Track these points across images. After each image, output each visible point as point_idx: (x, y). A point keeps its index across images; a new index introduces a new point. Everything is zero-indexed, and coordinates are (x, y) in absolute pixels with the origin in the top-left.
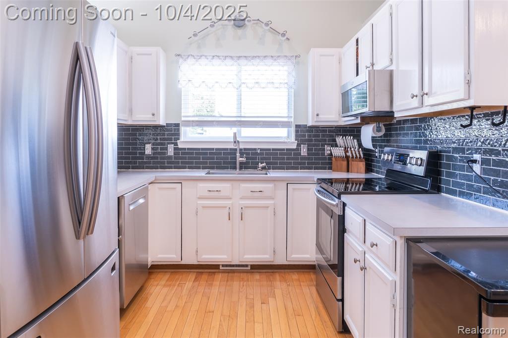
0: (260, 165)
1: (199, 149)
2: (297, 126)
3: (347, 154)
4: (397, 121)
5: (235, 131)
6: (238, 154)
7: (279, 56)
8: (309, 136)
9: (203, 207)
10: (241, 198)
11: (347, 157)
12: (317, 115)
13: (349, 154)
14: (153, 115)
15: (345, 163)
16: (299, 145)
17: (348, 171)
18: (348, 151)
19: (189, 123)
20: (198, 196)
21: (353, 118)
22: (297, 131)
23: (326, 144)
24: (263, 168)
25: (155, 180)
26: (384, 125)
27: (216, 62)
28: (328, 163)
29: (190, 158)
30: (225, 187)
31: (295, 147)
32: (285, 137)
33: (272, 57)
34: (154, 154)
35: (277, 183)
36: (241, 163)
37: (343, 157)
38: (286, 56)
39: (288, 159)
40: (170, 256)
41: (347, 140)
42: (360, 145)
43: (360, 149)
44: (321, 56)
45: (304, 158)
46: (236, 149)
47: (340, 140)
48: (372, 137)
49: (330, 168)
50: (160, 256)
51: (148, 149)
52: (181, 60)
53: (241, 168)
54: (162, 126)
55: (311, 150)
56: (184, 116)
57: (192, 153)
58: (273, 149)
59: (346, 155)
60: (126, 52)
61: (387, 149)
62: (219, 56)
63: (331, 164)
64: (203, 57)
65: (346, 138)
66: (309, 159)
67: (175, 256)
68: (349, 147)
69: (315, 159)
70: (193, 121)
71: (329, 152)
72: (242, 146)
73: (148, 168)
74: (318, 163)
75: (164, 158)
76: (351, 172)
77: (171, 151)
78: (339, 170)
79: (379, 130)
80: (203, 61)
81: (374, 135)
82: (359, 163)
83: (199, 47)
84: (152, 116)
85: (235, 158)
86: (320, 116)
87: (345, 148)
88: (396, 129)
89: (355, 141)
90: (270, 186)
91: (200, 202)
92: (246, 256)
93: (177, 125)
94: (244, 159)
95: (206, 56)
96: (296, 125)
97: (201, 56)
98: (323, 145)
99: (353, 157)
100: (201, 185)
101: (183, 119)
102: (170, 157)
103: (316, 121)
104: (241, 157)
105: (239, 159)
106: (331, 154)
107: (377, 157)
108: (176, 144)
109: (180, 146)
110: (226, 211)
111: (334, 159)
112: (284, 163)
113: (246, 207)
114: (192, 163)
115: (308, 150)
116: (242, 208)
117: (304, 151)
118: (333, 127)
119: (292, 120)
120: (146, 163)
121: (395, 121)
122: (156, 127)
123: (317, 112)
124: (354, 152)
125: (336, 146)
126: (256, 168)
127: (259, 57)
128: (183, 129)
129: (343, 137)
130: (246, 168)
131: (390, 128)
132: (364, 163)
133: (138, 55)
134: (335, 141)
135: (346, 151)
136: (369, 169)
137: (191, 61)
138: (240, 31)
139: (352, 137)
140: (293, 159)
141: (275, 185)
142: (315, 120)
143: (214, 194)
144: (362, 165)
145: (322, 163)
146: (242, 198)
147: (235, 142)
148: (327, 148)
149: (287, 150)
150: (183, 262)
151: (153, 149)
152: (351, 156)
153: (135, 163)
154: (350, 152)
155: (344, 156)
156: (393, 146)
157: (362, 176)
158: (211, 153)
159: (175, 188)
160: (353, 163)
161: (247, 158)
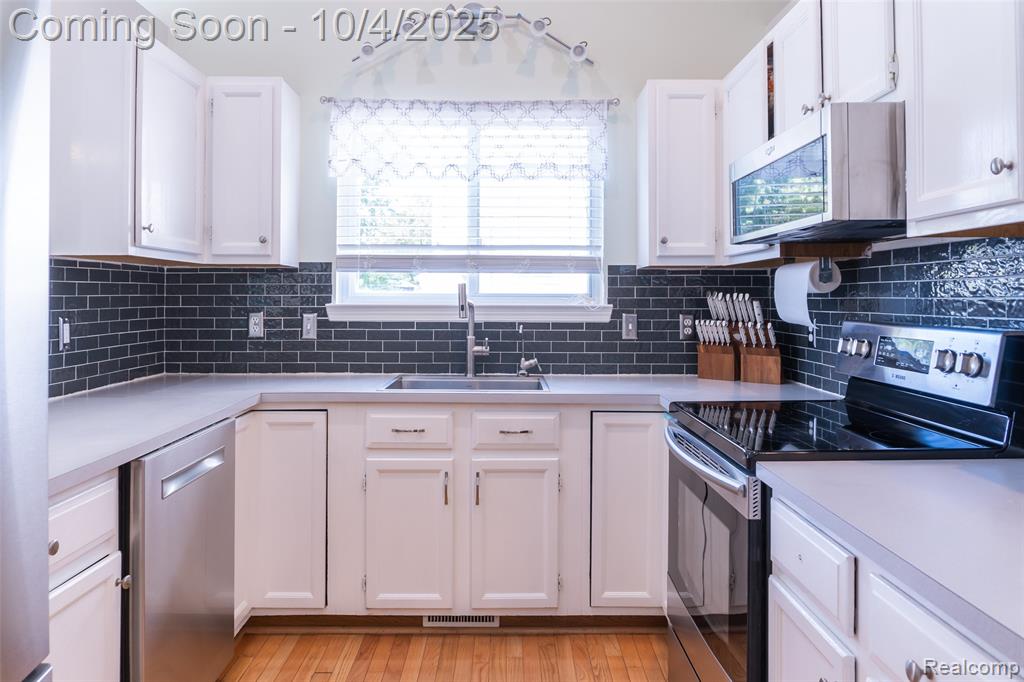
0: (525, 363)
1: (377, 324)
2: (612, 270)
3: (736, 336)
4: (874, 254)
5: (462, 282)
6: (471, 337)
7: (568, 103)
8: (642, 292)
9: (381, 472)
10: (475, 449)
11: (735, 344)
12: (664, 241)
13: (741, 336)
14: (263, 241)
15: (729, 359)
16: (616, 314)
17: (737, 377)
18: (736, 330)
19: (352, 263)
20: (367, 446)
21: (761, 246)
22: (612, 282)
23: (681, 312)
24: (532, 370)
25: (261, 402)
26: (840, 265)
27: (419, 115)
28: (688, 359)
29: (354, 346)
30: (435, 422)
31: (606, 318)
32: (583, 296)
33: (552, 103)
34: (269, 335)
35: (564, 410)
36: (478, 358)
37: (725, 343)
38: (585, 102)
39: (590, 347)
40: (299, 597)
41: (736, 303)
42: (770, 312)
43: (769, 325)
44: (672, 97)
45: (628, 346)
46: (466, 325)
47: (716, 302)
48: (809, 295)
49: (693, 370)
50: (271, 595)
51: (256, 326)
52: (334, 112)
53: (477, 370)
54: (289, 270)
55: (647, 325)
56: (342, 246)
57: (361, 335)
58: (555, 325)
59: (732, 338)
60: (197, 88)
61: (848, 326)
62: (424, 103)
63: (695, 358)
64: (387, 104)
65: (732, 296)
66: (641, 347)
67: (308, 595)
68: (740, 319)
69: (657, 348)
70: (363, 258)
71: (689, 331)
72: (480, 318)
73: (254, 369)
74: (663, 359)
75: (295, 346)
76: (746, 381)
77: (310, 326)
78: (716, 375)
79: (825, 276)
80: (388, 114)
81: (815, 291)
82: (765, 357)
83: (379, 81)
84: (258, 244)
85: (464, 346)
86: (669, 244)
87: (730, 321)
88: (873, 275)
89: (756, 304)
90: (550, 417)
91: (373, 458)
92: (488, 596)
93: (327, 267)
94: (484, 349)
95: (394, 102)
96: (610, 268)
97: (383, 102)
98: (674, 315)
99: (749, 344)
100: (377, 415)
101: (340, 252)
102: (309, 344)
103: (660, 257)
104: (477, 344)
105: (474, 349)
106: (695, 336)
107: (811, 344)
108: (323, 312)
109: (332, 317)
110: (438, 482)
111: (701, 348)
112: (583, 358)
113: (487, 472)
114: (361, 358)
115: (639, 325)
116: (478, 474)
117: (629, 329)
118: (698, 272)
119: (600, 254)
120: (250, 357)
121: (869, 253)
122: (275, 271)
123: (664, 235)
124: (752, 333)
125: (707, 316)
126: (513, 369)
127: (520, 103)
128: (339, 277)
129: (724, 296)
130: (490, 369)
131: (852, 273)
132: (779, 359)
133: (228, 95)
134: (705, 303)
135: (733, 327)
136: (789, 374)
137: (358, 113)
138: (475, 45)
139: (747, 296)
140: (602, 347)
141: (560, 415)
142: (658, 254)
143: (409, 439)
144: (773, 364)
145: (673, 359)
146: (480, 449)
147: (462, 308)
148: (685, 321)
149: (589, 325)
150: (329, 611)
151: (266, 324)
152: (744, 341)
153: (225, 357)
154: (742, 332)
155: (728, 341)
156: (864, 319)
157: (774, 393)
158: (405, 335)
159: (310, 424)
160: (748, 356)
161: (492, 346)
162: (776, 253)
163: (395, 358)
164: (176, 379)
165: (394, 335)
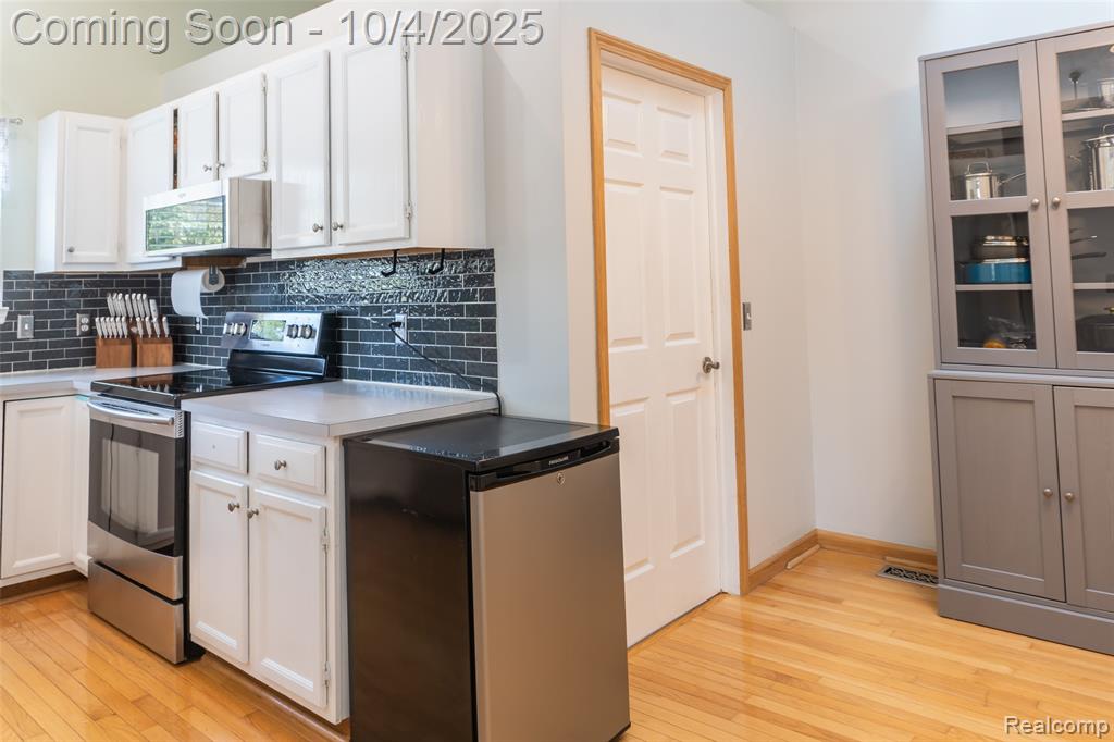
2: (10, 274)
3: (134, 330)
4: (248, 265)
8: (39, 295)
11: (133, 337)
12: (71, 251)
13: (139, 329)
15: (126, 349)
16: (12, 316)
17: (134, 364)
18: (134, 323)
22: (8, 286)
23: (78, 312)
26: (224, 271)
28: (87, 352)
31: (3, 319)
37: (123, 336)
41: (134, 302)
42: (166, 309)
43: (164, 319)
44: (82, 128)
45: (24, 344)
47: (116, 302)
48: (202, 294)
49: (92, 362)
55: (44, 325)
59: (130, 331)
61: (230, 315)
63: (93, 352)
66: (37, 345)
68: (137, 314)
69: (53, 345)
71: (86, 328)
74: (60, 354)
76: (142, 366)
78: (116, 364)
79: (213, 281)
81: (206, 291)
82: (159, 346)
86: (75, 253)
87: (128, 318)
88: (247, 279)
89: (152, 302)
96: (6, 273)
98: (72, 314)
99: (145, 336)
103: (66, 264)
106: (92, 332)
107: (198, 332)
111: (100, 342)
115: (36, 325)
117: (25, 329)
118: (95, 276)
121: (245, 265)
123: (69, 246)
124: (148, 326)
125: (106, 313)
129: (124, 296)
131: (232, 276)
132: (171, 345)
134: (105, 303)
135: (131, 322)
136: (179, 357)
139: (144, 296)
142: (63, 261)
144: (166, 351)
145: (69, 354)
148: (83, 321)
152: (141, 333)
154: (140, 326)
155: (126, 333)
156: (241, 310)
157: (168, 370)
160: (145, 346)
162: (178, 264)
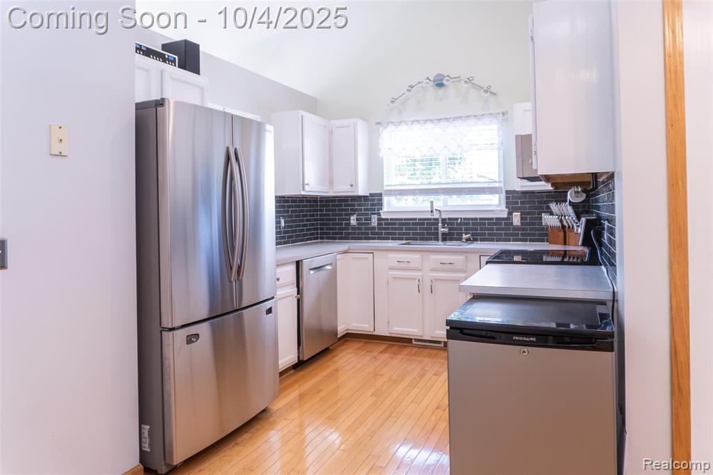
0: (464, 236)
1: (401, 219)
2: (507, 192)
5: (432, 200)
6: (440, 225)
7: (483, 115)
8: (523, 203)
9: (394, 278)
10: (431, 270)
11: (563, 227)
13: (565, 224)
14: (352, 186)
15: (562, 234)
16: (510, 213)
17: (565, 244)
19: (391, 193)
20: (388, 267)
22: (507, 198)
23: (542, 212)
24: (468, 240)
25: (349, 249)
27: (416, 127)
29: (392, 229)
30: (414, 258)
31: (505, 215)
32: (496, 205)
33: (475, 116)
34: (358, 224)
35: (468, 255)
36: (443, 234)
37: (559, 227)
38: (491, 114)
39: (497, 229)
40: (364, 326)
41: (562, 207)
44: (524, 111)
45: (516, 228)
46: (438, 219)
47: (553, 207)
50: (354, 325)
51: (353, 220)
52: (381, 128)
53: (444, 240)
54: (365, 198)
55: (526, 219)
56: (387, 186)
57: (395, 224)
58: (481, 219)
59: (561, 224)
60: (325, 126)
62: (418, 121)
63: (548, 235)
64: (403, 123)
65: (560, 204)
66: (523, 229)
67: (367, 326)
69: (531, 229)
70: (395, 190)
71: (546, 221)
72: (444, 216)
73: (353, 239)
74: (534, 235)
75: (368, 229)
76: (569, 245)
77: (374, 221)
78: (555, 242)
79: (577, 195)
80: (403, 127)
81: (573, 201)
83: (400, 112)
84: (350, 187)
85: (437, 229)
87: (559, 216)
89: (570, 208)
90: (461, 257)
91: (391, 273)
92: (437, 332)
93: (381, 195)
94: (446, 230)
95: (405, 122)
96: (507, 191)
97: (401, 122)
98: (540, 214)
99: (569, 227)
100: (392, 255)
101: (386, 188)
102: (374, 228)
104: (443, 228)
105: (441, 230)
108: (379, 214)
109: (383, 216)
110: (416, 283)
111: (549, 230)
112: (495, 235)
113: (435, 280)
114: (395, 234)
115: (522, 218)
116: (432, 281)
117: (516, 219)
119: (502, 185)
120: (351, 233)
122: (359, 197)
124: (569, 222)
125: (551, 214)
126: (460, 239)
127: (460, 117)
128: (385, 199)
129: (557, 204)
130: (451, 239)
133: (338, 127)
134: (549, 208)
135: (560, 219)
137: (391, 128)
138: (441, 91)
139: (567, 204)
140: (503, 229)
141: (466, 257)
142: (520, 185)
143: (403, 265)
145: (539, 235)
146: (433, 270)
147: (432, 212)
148: (545, 216)
149: (497, 219)
150: (375, 333)
151: (357, 219)
152: (567, 226)
153: (341, 234)
154: (565, 221)
158: (413, 224)
159: (367, 258)
160: (570, 233)
161: (450, 229)
163: (409, 234)
164: (323, 242)
165: (409, 224)
